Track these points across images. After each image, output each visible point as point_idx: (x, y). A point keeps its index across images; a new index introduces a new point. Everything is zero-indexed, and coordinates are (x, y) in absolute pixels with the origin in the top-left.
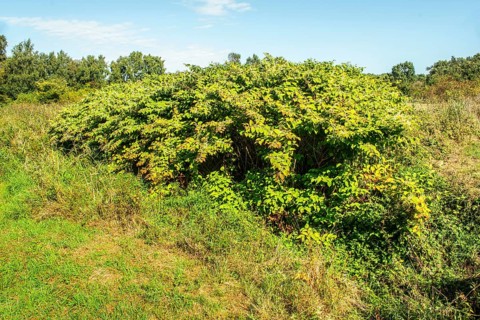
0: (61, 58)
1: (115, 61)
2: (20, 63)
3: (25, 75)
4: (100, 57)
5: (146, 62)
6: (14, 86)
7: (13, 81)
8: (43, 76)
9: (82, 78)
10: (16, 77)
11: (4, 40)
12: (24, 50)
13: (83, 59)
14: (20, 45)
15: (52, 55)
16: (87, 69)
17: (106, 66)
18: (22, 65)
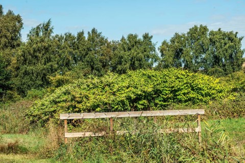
0: (92, 39)
1: (168, 41)
2: (35, 51)
3: (40, 66)
4: (146, 37)
5: (212, 42)
6: (26, 79)
7: (26, 73)
8: (67, 64)
9: (119, 67)
10: (30, 68)
11: (19, 21)
12: (41, 34)
13: (123, 39)
14: (38, 28)
15: (81, 35)
16: (126, 55)
17: (153, 49)
18: (38, 54)
